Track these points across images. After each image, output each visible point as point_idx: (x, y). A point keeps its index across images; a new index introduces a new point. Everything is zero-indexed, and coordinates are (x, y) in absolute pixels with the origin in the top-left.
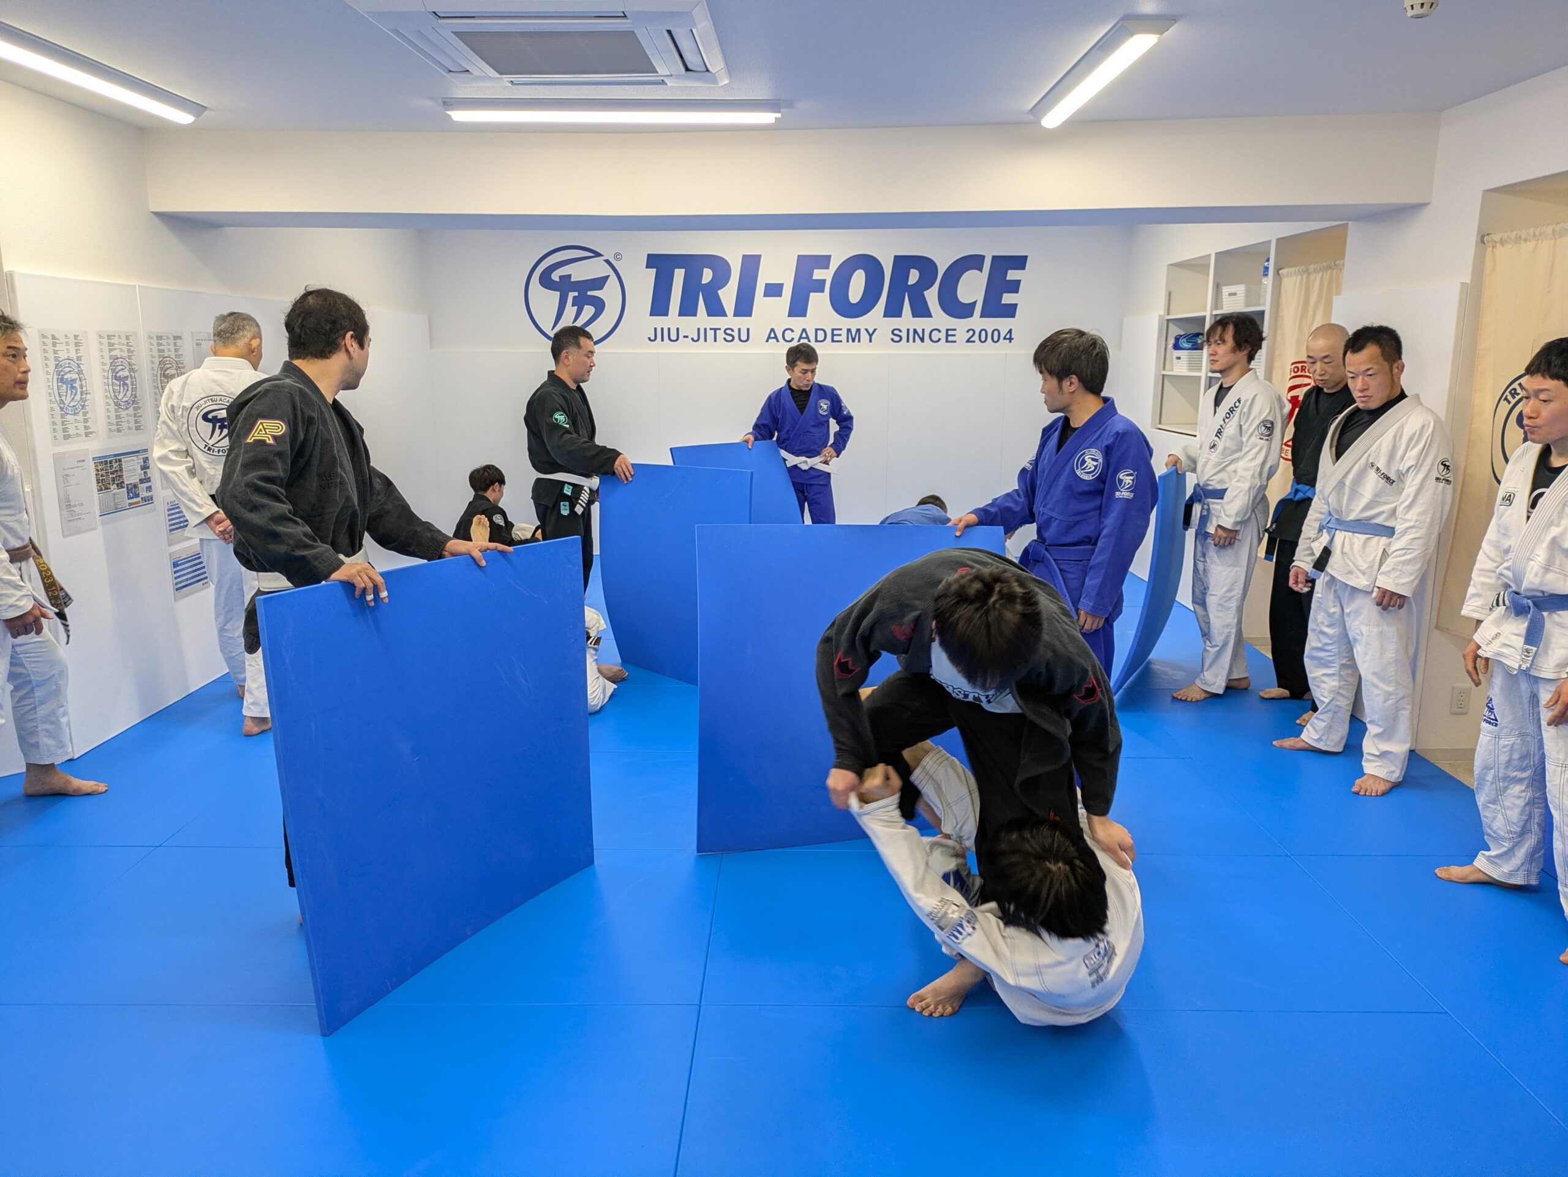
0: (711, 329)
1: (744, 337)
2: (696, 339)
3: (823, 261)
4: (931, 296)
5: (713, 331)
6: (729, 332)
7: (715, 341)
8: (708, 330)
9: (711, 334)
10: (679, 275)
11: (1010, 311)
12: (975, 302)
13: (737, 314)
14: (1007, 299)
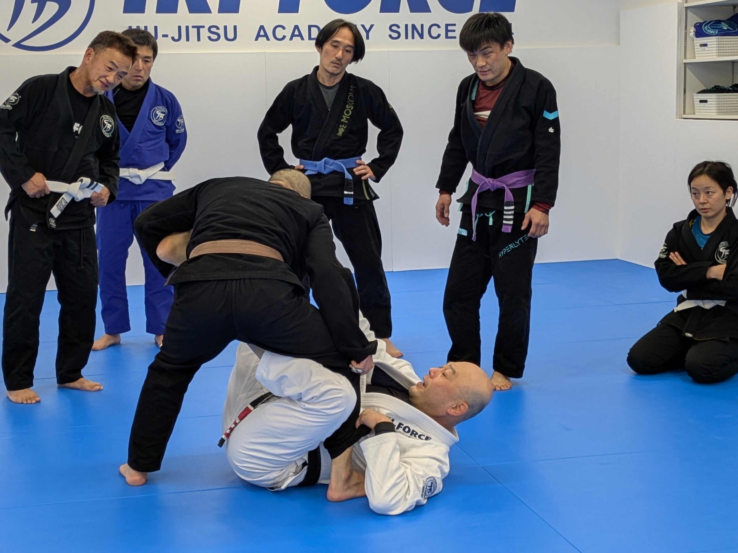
0: (193, 27)
1: (231, 36)
2: (176, 37)
5: (196, 29)
6: (214, 30)
7: (199, 39)
8: (190, 28)
9: (193, 32)
13: (222, 9)
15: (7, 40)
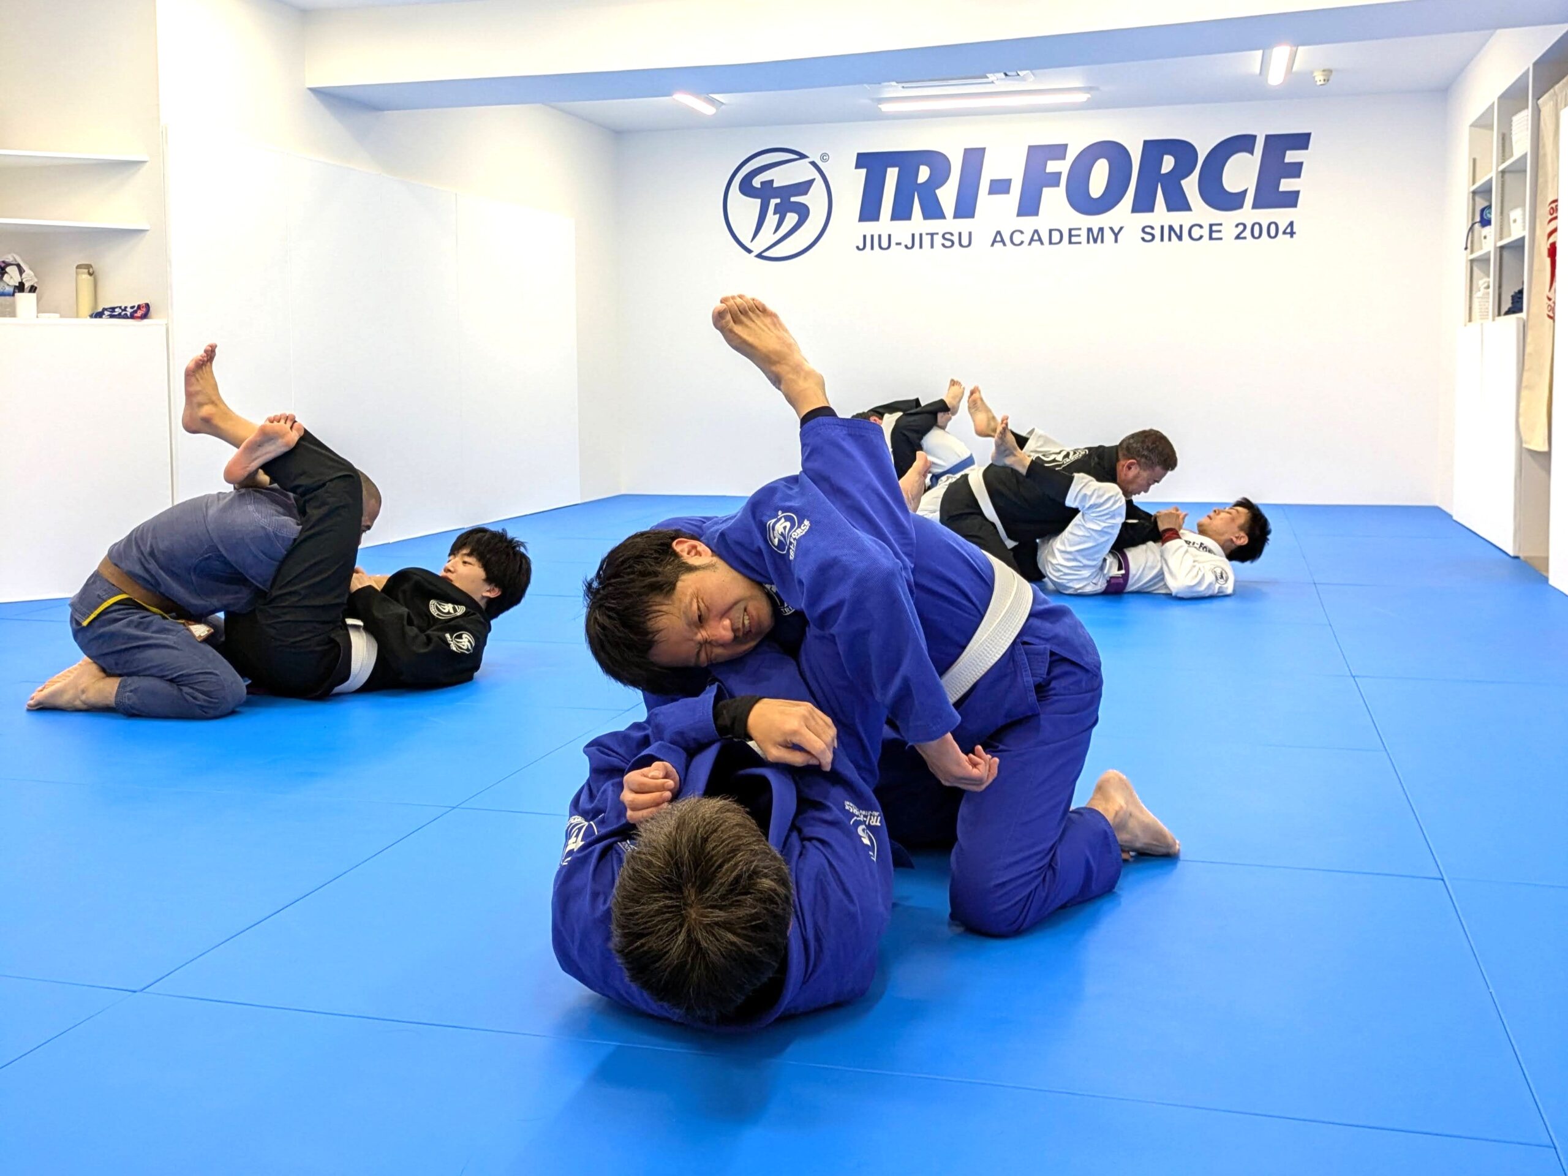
0: (927, 234)
1: (965, 242)
2: (910, 245)
3: (1059, 151)
4: (1190, 185)
5: (929, 236)
6: (948, 236)
7: (932, 246)
8: (924, 236)
9: (927, 240)
10: (892, 175)
11: (1291, 200)
12: (1245, 191)
13: (956, 216)
14: (1286, 185)
15: (749, 251)
